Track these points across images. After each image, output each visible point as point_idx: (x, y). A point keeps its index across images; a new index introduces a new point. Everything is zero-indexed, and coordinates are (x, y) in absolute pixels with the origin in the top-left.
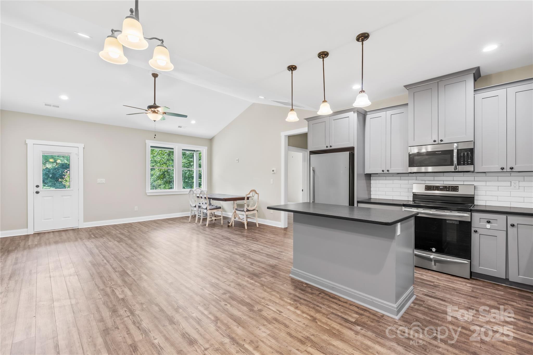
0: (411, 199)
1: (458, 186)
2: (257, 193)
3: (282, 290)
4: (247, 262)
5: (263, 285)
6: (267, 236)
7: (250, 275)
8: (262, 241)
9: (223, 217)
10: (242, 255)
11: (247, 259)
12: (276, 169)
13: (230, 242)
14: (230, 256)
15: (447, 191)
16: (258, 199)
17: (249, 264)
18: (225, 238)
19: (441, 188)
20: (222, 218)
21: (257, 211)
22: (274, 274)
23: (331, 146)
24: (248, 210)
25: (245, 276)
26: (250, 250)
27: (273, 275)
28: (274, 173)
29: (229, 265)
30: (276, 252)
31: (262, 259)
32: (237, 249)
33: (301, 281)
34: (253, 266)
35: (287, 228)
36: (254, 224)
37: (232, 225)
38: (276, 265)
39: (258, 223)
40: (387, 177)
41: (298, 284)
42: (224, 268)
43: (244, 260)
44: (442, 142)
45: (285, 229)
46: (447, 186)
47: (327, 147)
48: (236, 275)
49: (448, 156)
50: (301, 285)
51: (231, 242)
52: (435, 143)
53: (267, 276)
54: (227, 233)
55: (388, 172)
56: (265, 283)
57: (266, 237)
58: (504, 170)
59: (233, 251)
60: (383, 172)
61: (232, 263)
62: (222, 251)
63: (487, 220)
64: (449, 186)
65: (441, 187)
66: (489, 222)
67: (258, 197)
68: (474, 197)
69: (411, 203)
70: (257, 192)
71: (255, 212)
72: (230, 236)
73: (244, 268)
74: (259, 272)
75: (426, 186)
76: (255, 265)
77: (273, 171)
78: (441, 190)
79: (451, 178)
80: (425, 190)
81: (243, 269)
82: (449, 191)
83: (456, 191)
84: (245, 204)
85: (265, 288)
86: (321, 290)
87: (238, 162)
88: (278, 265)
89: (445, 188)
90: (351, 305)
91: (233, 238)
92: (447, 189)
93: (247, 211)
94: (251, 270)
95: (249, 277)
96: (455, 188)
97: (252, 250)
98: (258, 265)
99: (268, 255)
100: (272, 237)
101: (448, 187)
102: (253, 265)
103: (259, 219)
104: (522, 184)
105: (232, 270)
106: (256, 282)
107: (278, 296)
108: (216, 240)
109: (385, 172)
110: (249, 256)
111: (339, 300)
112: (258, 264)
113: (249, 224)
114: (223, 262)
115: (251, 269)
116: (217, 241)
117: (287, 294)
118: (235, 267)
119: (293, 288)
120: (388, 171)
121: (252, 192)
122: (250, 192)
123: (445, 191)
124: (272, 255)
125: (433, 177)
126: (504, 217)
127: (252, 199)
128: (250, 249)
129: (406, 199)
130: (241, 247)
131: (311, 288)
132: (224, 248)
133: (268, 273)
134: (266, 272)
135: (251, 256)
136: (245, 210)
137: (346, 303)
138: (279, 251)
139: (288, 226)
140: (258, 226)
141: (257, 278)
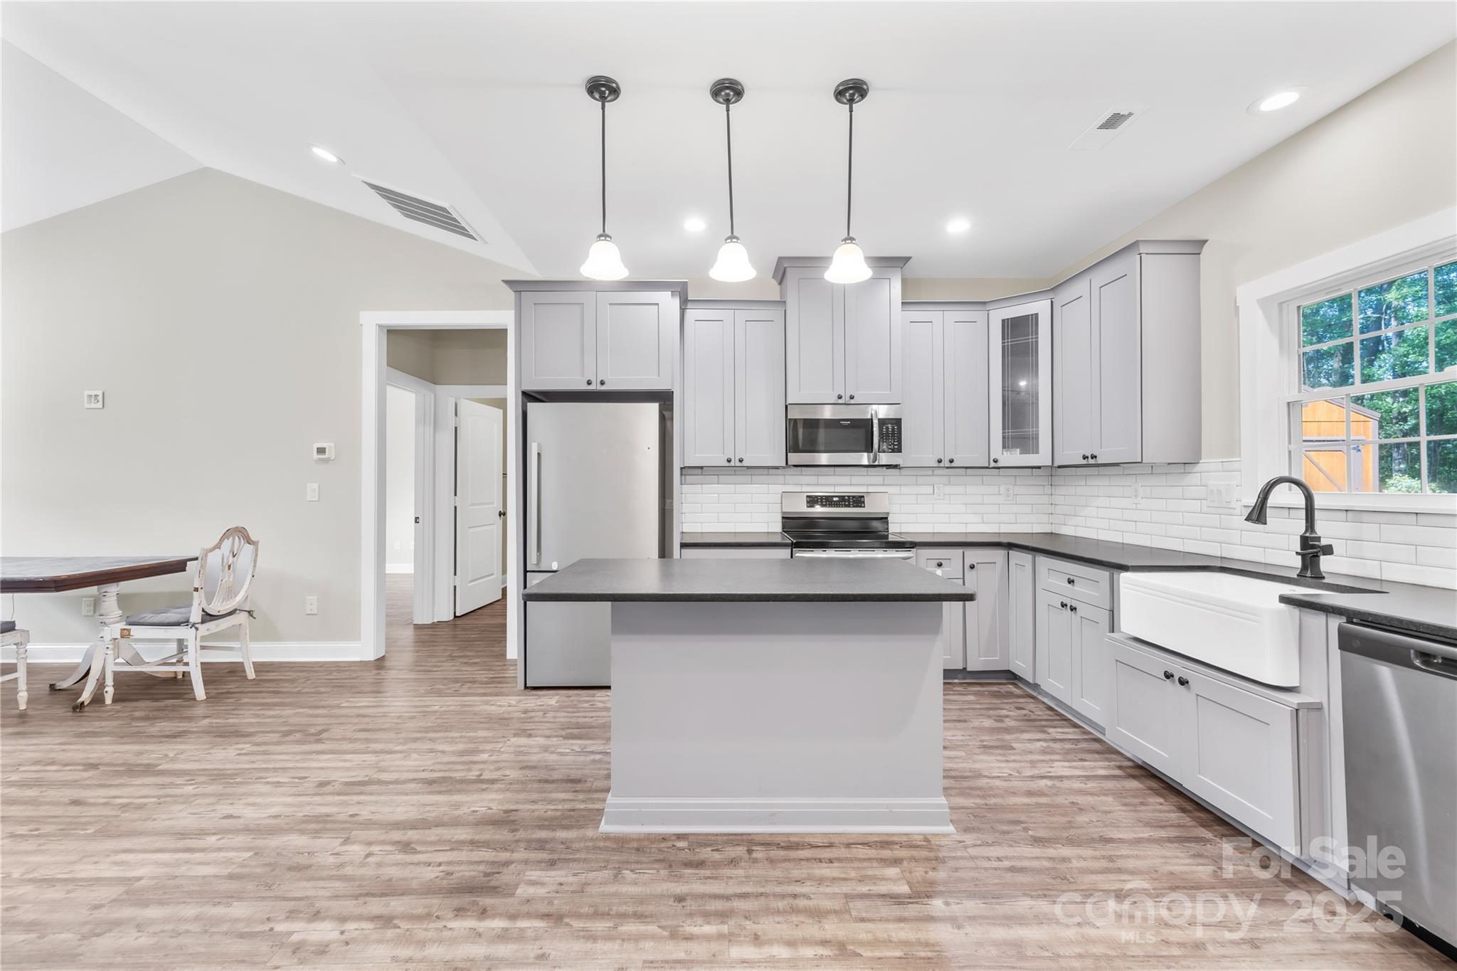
0: (778, 528)
1: (863, 497)
2: (249, 541)
3: (641, 900)
4: (375, 849)
5: (556, 918)
6: (338, 707)
7: (456, 902)
8: (337, 732)
9: (28, 673)
10: (313, 826)
11: (354, 833)
12: (332, 445)
13: (172, 785)
14: (250, 854)
15: (846, 506)
16: (255, 566)
17: (390, 853)
18: (118, 774)
19: (835, 501)
20: (21, 674)
21: (249, 612)
22: (542, 849)
23: (602, 381)
24: (208, 617)
25: (438, 917)
26: (329, 788)
27: (544, 855)
28: (327, 461)
29: (295, 899)
30: (446, 759)
31: (428, 808)
32: (248, 804)
33: (660, 834)
34: (419, 852)
35: (384, 656)
36: (235, 670)
37: (98, 699)
38: (506, 812)
39: (253, 662)
40: (721, 477)
41: (660, 850)
42: (280, 927)
43: (347, 841)
44: (852, 401)
45: (380, 663)
46: (845, 496)
47: (589, 383)
48: (390, 933)
49: (861, 433)
50: (669, 848)
51: (179, 781)
52: (840, 401)
53: (528, 873)
54: (102, 744)
55: (739, 464)
56: (551, 903)
57: (338, 712)
58: (942, 465)
59: (241, 821)
60: (727, 464)
61: (304, 884)
62: (172, 846)
63: (938, 561)
64: (849, 497)
65: (835, 499)
66: (940, 565)
67: (256, 555)
68: (887, 518)
69: (778, 539)
70: (253, 538)
71: (241, 618)
72: (140, 753)
73: (390, 880)
74: (476, 867)
75: (807, 496)
76: (424, 843)
77: (321, 451)
78: (837, 505)
79: (846, 480)
80: (808, 507)
81: (389, 889)
82: (848, 506)
83: (861, 507)
84: (196, 590)
85: (577, 924)
86: (739, 838)
87: (100, 405)
88: (513, 807)
89: (844, 501)
90: (848, 845)
91: (173, 760)
92: (847, 503)
93: (203, 622)
94: (433, 875)
95: (459, 912)
96: (858, 501)
97: (337, 787)
98: (439, 842)
99: (431, 782)
100: (363, 704)
101: (846, 498)
102: (415, 852)
103: (254, 646)
104: (948, 489)
105: (343, 919)
106: (513, 917)
107: (652, 928)
108: (66, 800)
109: (732, 464)
110: (351, 816)
111: (812, 846)
112: (433, 834)
113: (213, 674)
114: (240, 899)
115: (430, 874)
116: (75, 803)
117: (671, 902)
118: (336, 897)
119: (662, 872)
120: (741, 461)
121: (231, 539)
122: (222, 540)
123: (842, 507)
124: (450, 778)
125: (816, 477)
126: (959, 551)
127: (229, 566)
128: (322, 784)
129: (762, 528)
130: (266, 789)
131: (710, 845)
132: (167, 823)
133: (516, 856)
134: (504, 856)
135: (365, 813)
136: (196, 616)
137: (831, 845)
138: (462, 753)
139: (386, 652)
140: (251, 674)
141: (504, 900)
